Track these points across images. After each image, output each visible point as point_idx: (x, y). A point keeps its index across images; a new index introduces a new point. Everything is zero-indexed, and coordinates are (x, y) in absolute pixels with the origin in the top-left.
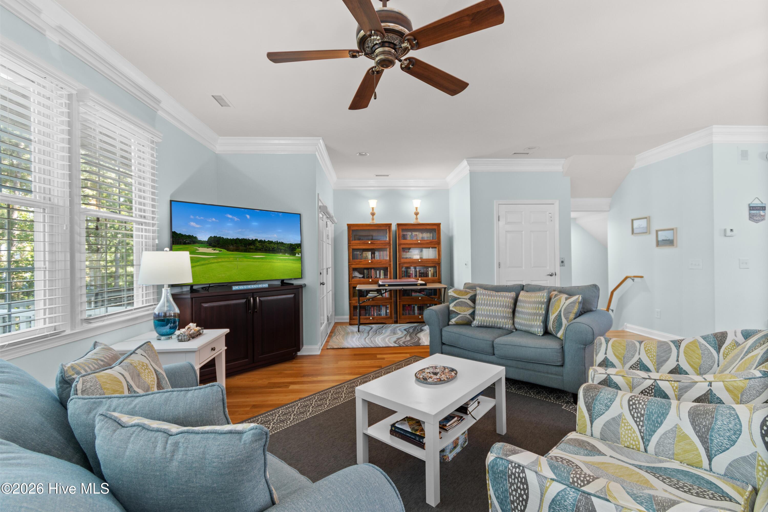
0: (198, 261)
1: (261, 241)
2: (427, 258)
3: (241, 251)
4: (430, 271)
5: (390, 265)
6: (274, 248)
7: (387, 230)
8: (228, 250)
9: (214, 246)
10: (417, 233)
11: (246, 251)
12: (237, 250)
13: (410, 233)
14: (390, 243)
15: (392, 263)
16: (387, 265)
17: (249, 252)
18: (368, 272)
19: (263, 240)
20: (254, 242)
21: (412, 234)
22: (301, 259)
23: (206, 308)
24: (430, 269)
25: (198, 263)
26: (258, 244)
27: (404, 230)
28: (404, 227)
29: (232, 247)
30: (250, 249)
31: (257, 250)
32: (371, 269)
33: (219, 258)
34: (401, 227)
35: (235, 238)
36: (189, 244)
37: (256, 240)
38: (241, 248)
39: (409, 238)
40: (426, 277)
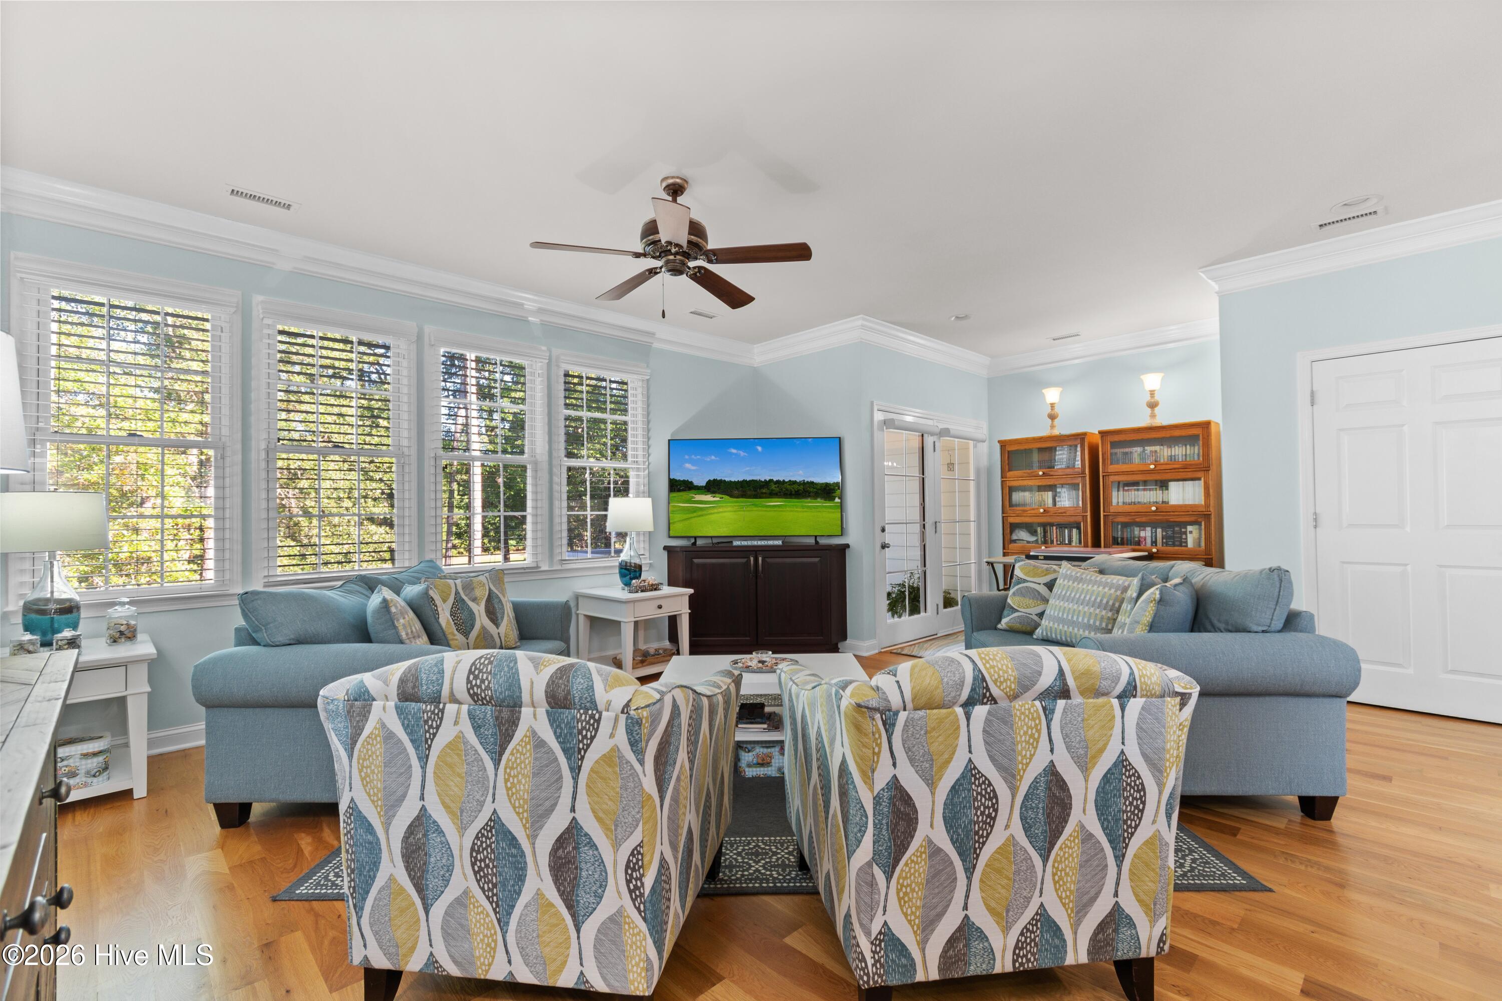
0: (695, 512)
1: (778, 482)
2: (1181, 503)
3: (750, 497)
4: (1191, 532)
5: (1085, 517)
6: (798, 491)
7: (1076, 446)
8: (731, 496)
9: (714, 492)
10: (1157, 448)
11: (756, 497)
12: (744, 495)
13: (1139, 449)
14: (1083, 472)
15: (1089, 514)
16: (1080, 519)
17: (760, 498)
18: (1045, 532)
19: (781, 479)
20: (767, 483)
21: (1144, 450)
22: (842, 507)
23: (698, 565)
24: (1189, 528)
25: (695, 514)
26: (773, 487)
27: (1114, 445)
28: (1116, 438)
29: (736, 492)
30: (762, 493)
31: (772, 495)
32: (1052, 525)
33: (720, 507)
34: (1110, 438)
35: (741, 479)
36: (683, 490)
37: (771, 481)
38: (749, 493)
39: (1136, 459)
40: (1181, 546)
